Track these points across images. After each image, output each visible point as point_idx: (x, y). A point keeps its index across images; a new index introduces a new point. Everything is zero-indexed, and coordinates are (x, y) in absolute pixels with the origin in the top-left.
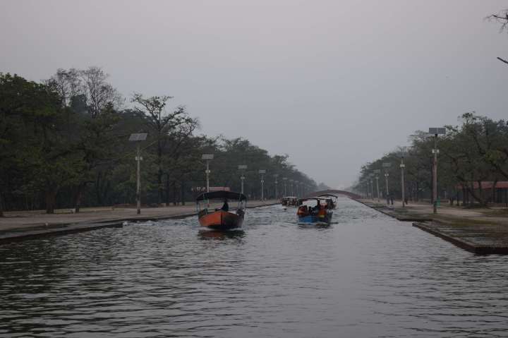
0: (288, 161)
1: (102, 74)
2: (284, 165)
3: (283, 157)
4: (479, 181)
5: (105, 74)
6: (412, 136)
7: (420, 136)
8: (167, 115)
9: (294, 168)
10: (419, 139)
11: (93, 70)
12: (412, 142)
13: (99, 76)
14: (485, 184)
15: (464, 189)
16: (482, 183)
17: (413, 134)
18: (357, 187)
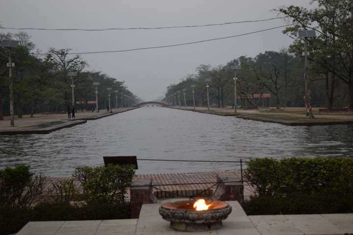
0: (124, 85)
1: (27, 36)
2: (122, 87)
3: (121, 82)
4: (253, 94)
5: (29, 36)
6: (198, 68)
7: (203, 68)
8: (69, 60)
9: (127, 89)
10: (202, 69)
11: (21, 34)
12: (198, 72)
13: (25, 37)
14: (256, 96)
15: (241, 99)
16: (254, 95)
17: (198, 67)
18: (164, 99)
